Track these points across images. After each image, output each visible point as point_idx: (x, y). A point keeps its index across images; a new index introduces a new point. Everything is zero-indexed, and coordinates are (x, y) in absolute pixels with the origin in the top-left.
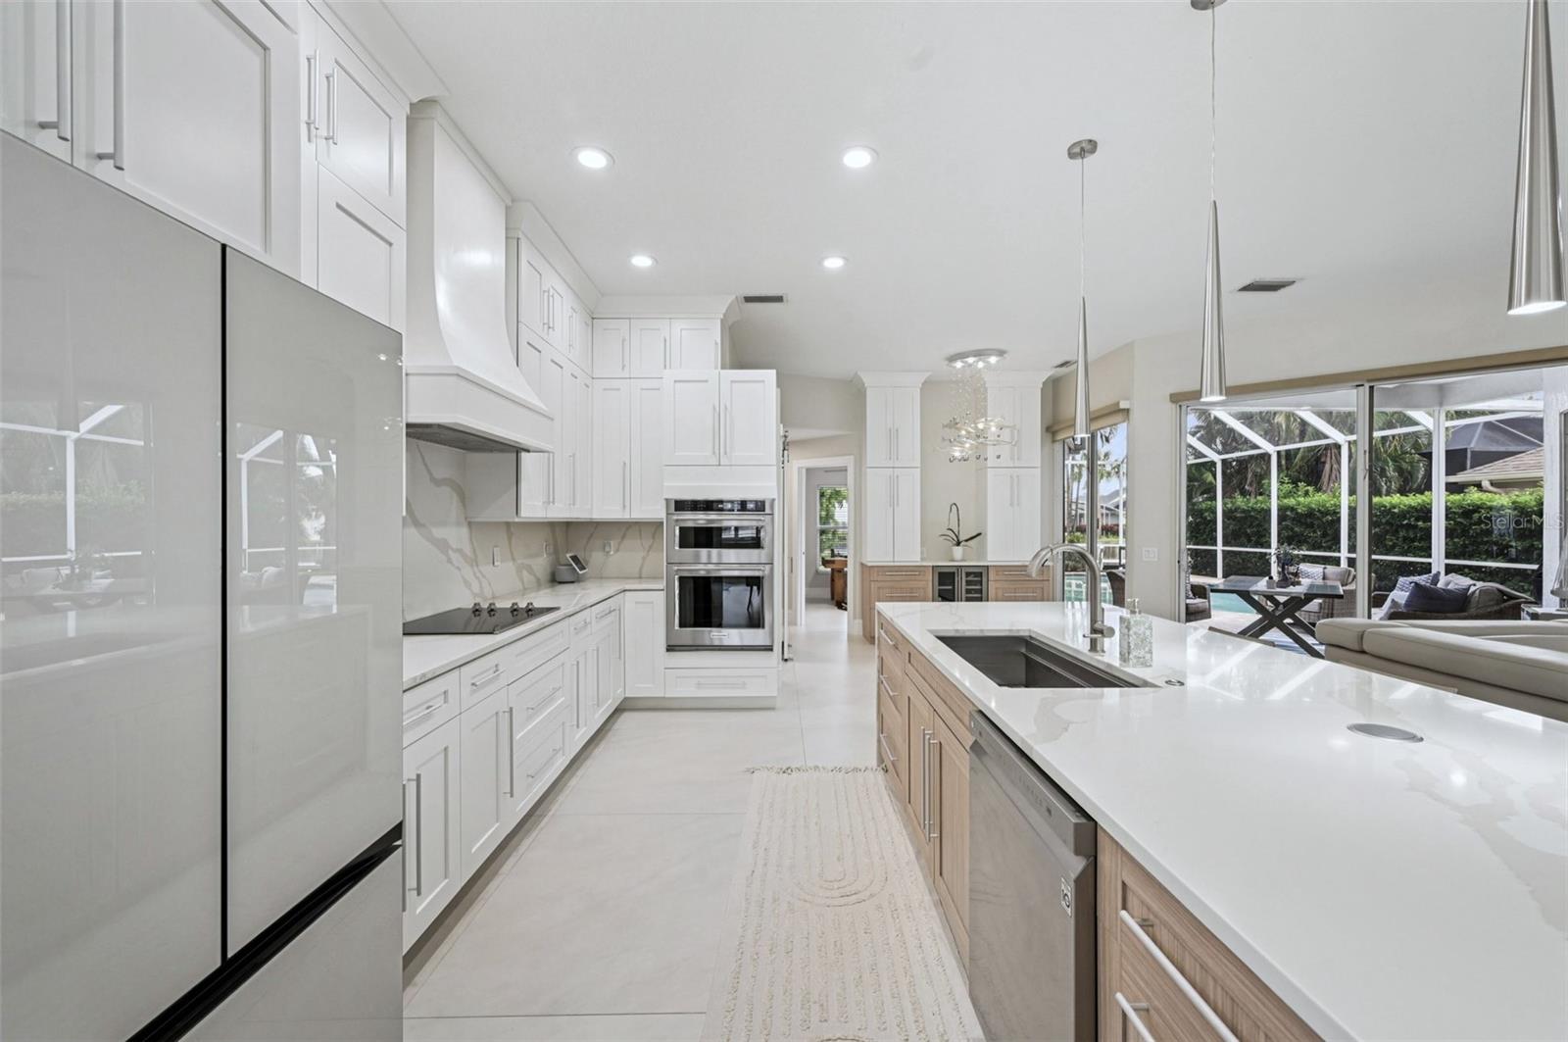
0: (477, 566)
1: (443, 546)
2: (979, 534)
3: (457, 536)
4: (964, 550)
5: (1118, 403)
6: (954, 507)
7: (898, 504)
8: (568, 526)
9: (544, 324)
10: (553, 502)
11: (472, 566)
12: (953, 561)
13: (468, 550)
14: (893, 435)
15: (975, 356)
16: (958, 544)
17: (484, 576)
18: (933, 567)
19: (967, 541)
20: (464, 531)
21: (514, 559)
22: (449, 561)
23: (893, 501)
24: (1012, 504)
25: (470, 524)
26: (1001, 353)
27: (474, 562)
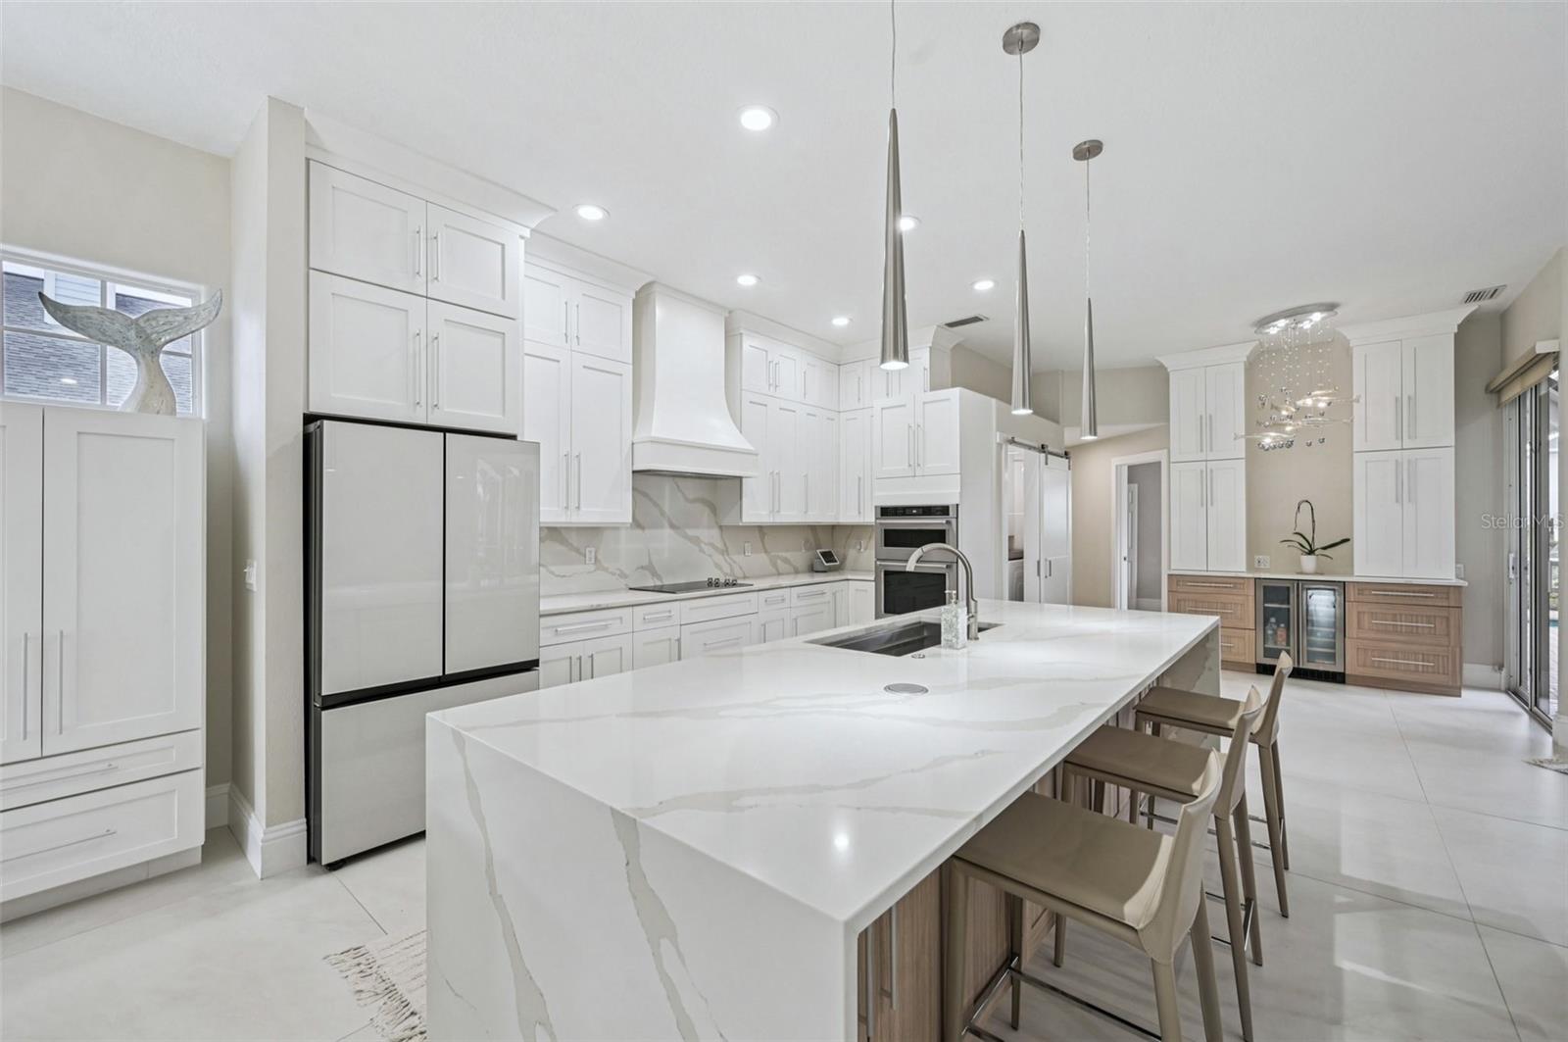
0: (728, 554)
1: (696, 541)
2: (1347, 540)
3: (709, 535)
4: (1318, 560)
5: (1534, 348)
6: (1305, 507)
7: (1212, 504)
8: (833, 528)
9: (770, 385)
10: (778, 511)
11: (723, 555)
12: (1302, 573)
13: (720, 545)
14: (1206, 425)
15: (1285, 317)
16: (1311, 552)
17: (735, 562)
18: (1255, 579)
19: (1325, 548)
20: (715, 532)
21: (766, 552)
22: (702, 550)
23: (1207, 500)
24: (1398, 499)
25: (721, 527)
26: (1330, 307)
27: (725, 552)
